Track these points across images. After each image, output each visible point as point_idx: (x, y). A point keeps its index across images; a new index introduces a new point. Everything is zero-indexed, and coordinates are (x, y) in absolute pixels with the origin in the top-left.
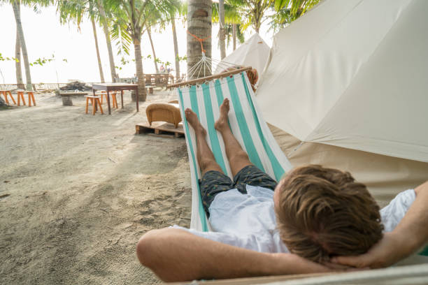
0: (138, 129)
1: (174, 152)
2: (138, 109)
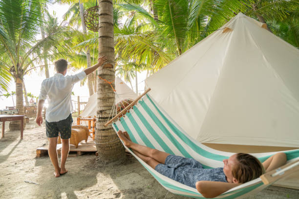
0: (40, 152)
1: (85, 166)
2: (22, 137)
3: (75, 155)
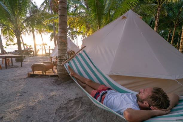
0: (29, 75)
2: (21, 66)
3: (47, 77)
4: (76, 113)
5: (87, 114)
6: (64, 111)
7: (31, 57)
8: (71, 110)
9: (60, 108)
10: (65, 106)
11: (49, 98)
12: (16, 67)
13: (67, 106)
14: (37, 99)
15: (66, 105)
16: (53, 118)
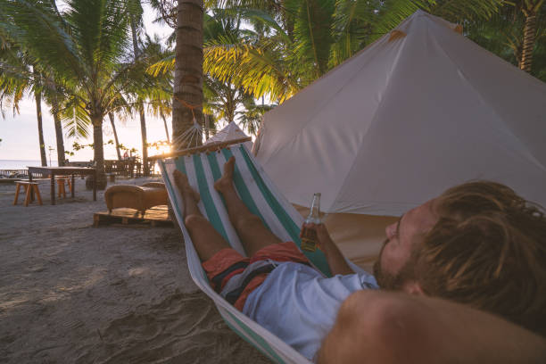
2: (95, 199)
3: (146, 225)
4: (176, 341)
5: (214, 352)
6: (138, 329)
7: (131, 180)
8: (164, 329)
9: (130, 320)
10: (149, 312)
11: (113, 285)
12: (82, 201)
13: (156, 314)
14: (77, 285)
15: (156, 311)
16: (85, 353)
